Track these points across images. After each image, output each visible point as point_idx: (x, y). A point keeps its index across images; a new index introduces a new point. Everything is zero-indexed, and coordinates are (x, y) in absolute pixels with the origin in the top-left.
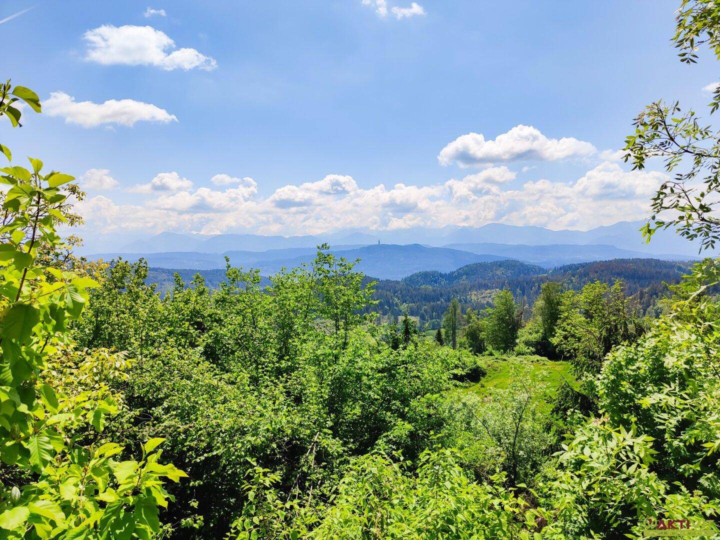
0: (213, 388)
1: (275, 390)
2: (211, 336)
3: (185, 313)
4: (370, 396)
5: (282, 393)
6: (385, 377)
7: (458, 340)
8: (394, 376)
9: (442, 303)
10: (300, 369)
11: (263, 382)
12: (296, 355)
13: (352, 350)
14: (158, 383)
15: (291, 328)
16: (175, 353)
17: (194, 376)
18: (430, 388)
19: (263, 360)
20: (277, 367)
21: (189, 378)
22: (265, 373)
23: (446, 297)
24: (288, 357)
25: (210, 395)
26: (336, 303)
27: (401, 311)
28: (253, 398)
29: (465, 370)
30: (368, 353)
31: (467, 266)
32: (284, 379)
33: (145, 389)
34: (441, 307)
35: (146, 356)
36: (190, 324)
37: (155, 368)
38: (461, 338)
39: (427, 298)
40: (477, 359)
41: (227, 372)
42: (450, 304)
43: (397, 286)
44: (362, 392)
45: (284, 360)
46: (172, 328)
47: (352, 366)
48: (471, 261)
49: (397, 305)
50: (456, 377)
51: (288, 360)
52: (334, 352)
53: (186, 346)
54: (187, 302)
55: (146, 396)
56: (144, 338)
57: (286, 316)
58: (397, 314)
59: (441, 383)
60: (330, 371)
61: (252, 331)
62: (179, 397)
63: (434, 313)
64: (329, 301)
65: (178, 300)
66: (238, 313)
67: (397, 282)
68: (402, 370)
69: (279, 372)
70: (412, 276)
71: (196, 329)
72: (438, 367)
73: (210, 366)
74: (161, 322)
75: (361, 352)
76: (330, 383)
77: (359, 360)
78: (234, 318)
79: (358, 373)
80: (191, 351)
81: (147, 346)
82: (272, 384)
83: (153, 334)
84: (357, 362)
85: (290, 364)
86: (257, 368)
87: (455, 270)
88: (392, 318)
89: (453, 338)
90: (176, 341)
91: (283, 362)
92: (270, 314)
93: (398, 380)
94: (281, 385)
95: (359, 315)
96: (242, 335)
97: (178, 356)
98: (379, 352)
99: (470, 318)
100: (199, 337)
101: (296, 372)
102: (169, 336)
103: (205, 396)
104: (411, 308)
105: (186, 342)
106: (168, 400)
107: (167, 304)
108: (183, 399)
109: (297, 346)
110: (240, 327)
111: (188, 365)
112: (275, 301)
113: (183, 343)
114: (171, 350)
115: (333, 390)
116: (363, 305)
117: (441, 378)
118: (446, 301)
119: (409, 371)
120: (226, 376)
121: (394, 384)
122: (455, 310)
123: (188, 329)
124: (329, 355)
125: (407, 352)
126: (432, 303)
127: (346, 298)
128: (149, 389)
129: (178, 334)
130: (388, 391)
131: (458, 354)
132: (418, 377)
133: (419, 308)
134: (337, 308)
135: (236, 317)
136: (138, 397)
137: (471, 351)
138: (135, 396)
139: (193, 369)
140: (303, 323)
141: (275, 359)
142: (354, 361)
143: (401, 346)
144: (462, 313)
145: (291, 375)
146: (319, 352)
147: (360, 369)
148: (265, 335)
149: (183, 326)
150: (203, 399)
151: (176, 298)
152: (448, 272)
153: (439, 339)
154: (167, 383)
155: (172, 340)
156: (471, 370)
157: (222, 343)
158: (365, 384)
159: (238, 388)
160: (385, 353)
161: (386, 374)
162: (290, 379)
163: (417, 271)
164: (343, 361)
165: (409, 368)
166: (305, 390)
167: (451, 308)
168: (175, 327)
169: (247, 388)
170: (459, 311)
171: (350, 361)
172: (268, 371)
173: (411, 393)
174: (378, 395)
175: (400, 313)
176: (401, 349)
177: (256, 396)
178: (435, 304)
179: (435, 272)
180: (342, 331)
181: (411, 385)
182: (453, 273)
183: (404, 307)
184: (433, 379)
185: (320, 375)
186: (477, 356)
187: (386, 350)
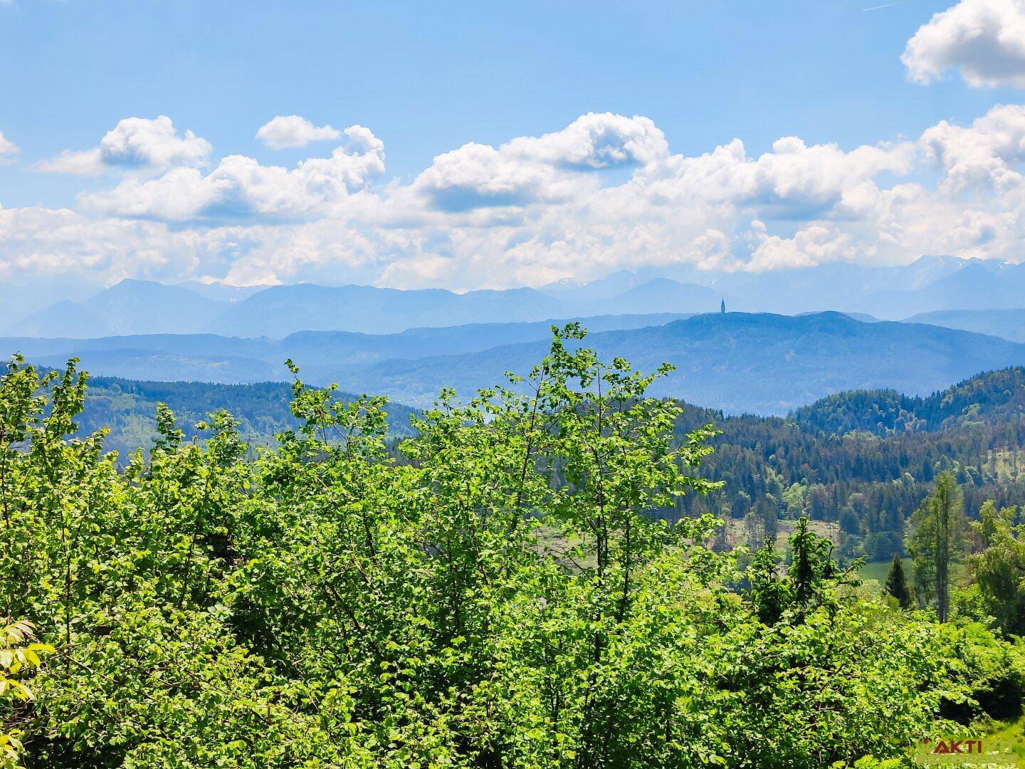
0: (256, 721)
1: (426, 733)
2: (250, 575)
3: (183, 509)
4: (696, 755)
5: (444, 743)
6: (739, 700)
7: (954, 593)
8: (765, 700)
9: (906, 483)
10: (495, 675)
11: (394, 710)
12: (484, 631)
13: (644, 622)
14: (110, 704)
15: (473, 556)
16: (154, 622)
17: (204, 685)
18: (875, 737)
19: (393, 646)
20: (431, 666)
21: (191, 691)
22: (398, 683)
23: (919, 467)
24: (462, 639)
25: (250, 743)
26: (601, 488)
27: (785, 507)
28: (365, 753)
29: (975, 683)
30: (692, 632)
31: (981, 376)
32: (450, 702)
33: (75, 721)
34: (903, 495)
35: (79, 628)
36: (196, 541)
37: (102, 662)
38: (963, 589)
39: (862, 469)
40: (1013, 652)
41: (295, 676)
42: (932, 488)
43: (773, 432)
44: (674, 743)
45: (451, 645)
46: (148, 552)
47: (644, 669)
48: (995, 362)
49: (773, 488)
50: (950, 710)
51: (462, 647)
52: (592, 626)
53: (185, 603)
54: (185, 481)
55: (77, 738)
56: (74, 578)
57: (458, 521)
58: (773, 516)
59: (905, 723)
60: (579, 680)
61: (364, 565)
62: (164, 745)
63: (883, 514)
64: (578, 479)
65: (163, 474)
66: (325, 512)
67: (776, 423)
68: (790, 684)
69: (438, 681)
70: (819, 404)
71: (212, 556)
72: (901, 676)
73: (247, 661)
74: (119, 533)
75: (672, 629)
76: (581, 716)
77: (663, 652)
78: (314, 524)
79: (661, 688)
80: (197, 617)
81: (83, 596)
82: (416, 714)
83: (96, 566)
84: (659, 658)
85: (467, 657)
86: (375, 670)
87: (947, 387)
88: (760, 529)
89: (938, 586)
90: (158, 587)
91: (449, 651)
92: (414, 517)
93: (777, 712)
94: (443, 718)
95: (664, 523)
96: (335, 575)
97: (163, 630)
98: (722, 628)
99: (991, 529)
100: (220, 577)
101: (484, 683)
102: (139, 573)
103: (234, 745)
104: (816, 499)
105: (183, 591)
106: (135, 753)
107: (136, 485)
108: (176, 751)
109: (487, 608)
110: (333, 551)
111: (189, 657)
112: (426, 480)
113: (176, 594)
114: (144, 613)
115: (587, 736)
116: (677, 493)
117: (906, 710)
118: (918, 478)
119: (812, 688)
120: (291, 689)
121: (766, 722)
122: (946, 506)
123: (189, 555)
124: (580, 634)
125: (803, 632)
126: (877, 485)
127: (628, 472)
128: (86, 721)
129: (162, 567)
130: (750, 745)
131: (955, 634)
132: (838, 706)
133: (839, 497)
134: (602, 501)
135: (319, 522)
136: (56, 740)
137: (991, 627)
138: (51, 737)
139: (201, 668)
140: (505, 542)
141: (426, 644)
142: (651, 655)
143: (787, 613)
144: (968, 512)
145: (470, 691)
146: (550, 626)
147: (669, 677)
148: (401, 574)
149: (177, 546)
150: (230, 753)
151: (158, 468)
152: (925, 393)
153: (897, 589)
154: (133, 704)
155: (147, 586)
156: (992, 683)
157: (281, 594)
158: (681, 720)
159: (324, 725)
160: (739, 634)
161: (742, 694)
162: (467, 702)
163: (832, 392)
164: (619, 654)
165: (810, 677)
166: (510, 734)
167: (933, 501)
168: (155, 550)
169: (348, 726)
170: (957, 507)
171: (639, 654)
172: (404, 678)
173: (815, 753)
174: (718, 754)
175: (782, 510)
176: (786, 622)
177: (372, 749)
178: (884, 486)
179: (886, 393)
180: (617, 566)
181: (814, 728)
182: (939, 397)
183: (795, 494)
184: (880, 712)
185: (550, 692)
186: (1012, 642)
187: (744, 625)
